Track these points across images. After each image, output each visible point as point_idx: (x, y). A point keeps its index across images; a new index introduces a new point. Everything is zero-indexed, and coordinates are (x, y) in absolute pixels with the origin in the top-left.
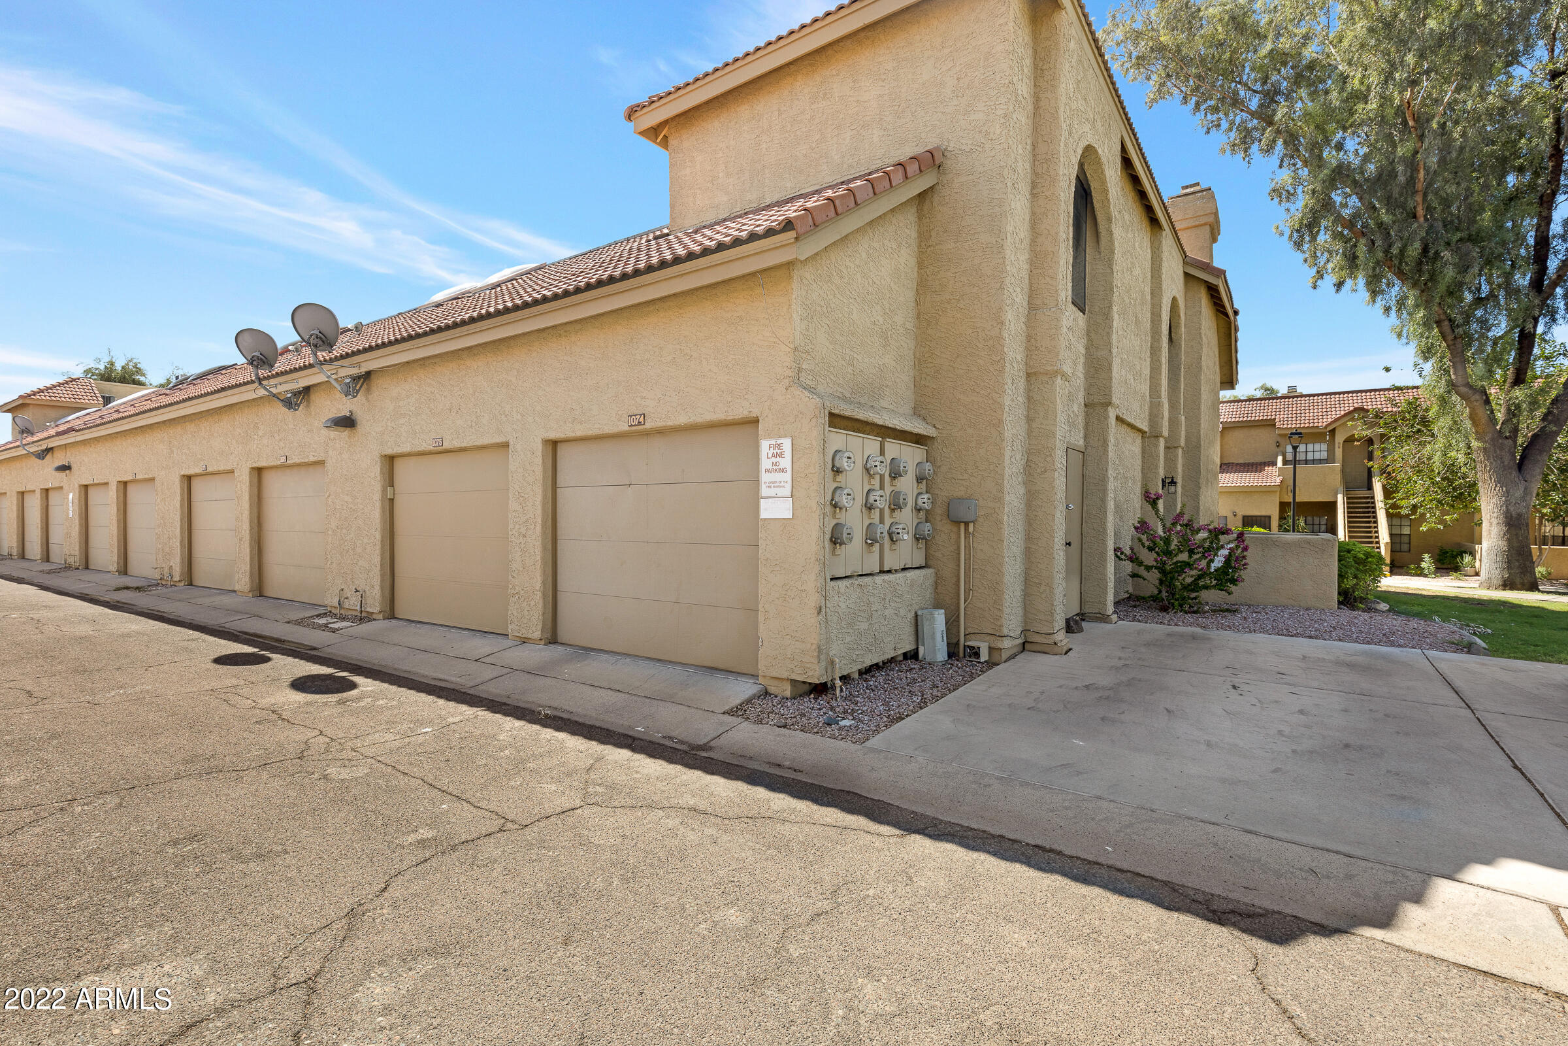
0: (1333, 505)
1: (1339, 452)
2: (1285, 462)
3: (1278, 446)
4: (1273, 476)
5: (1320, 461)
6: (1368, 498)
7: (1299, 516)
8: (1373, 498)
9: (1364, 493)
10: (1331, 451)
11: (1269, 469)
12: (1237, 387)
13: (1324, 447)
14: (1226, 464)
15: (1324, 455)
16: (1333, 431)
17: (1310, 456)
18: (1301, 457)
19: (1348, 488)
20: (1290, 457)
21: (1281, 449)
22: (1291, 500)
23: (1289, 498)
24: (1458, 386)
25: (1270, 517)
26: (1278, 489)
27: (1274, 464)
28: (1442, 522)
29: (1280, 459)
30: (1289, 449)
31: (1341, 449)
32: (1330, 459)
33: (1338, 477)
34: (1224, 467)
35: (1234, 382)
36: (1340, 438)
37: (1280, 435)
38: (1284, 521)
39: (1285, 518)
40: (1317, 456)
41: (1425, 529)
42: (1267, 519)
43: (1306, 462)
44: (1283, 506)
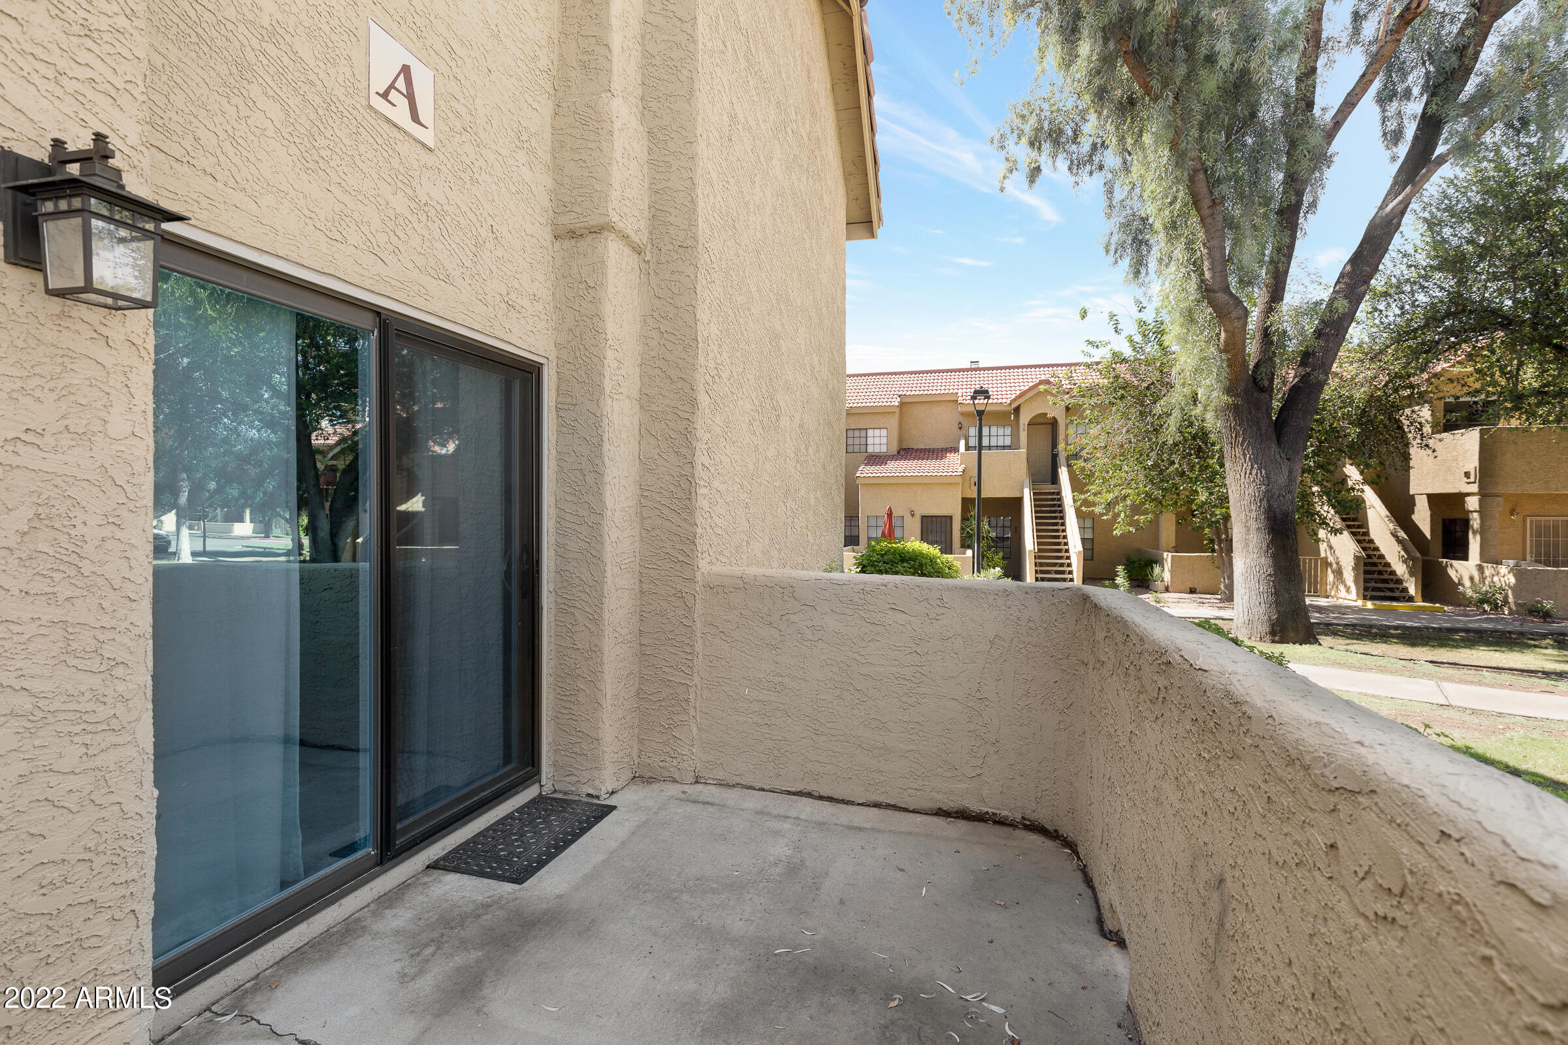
0: (1019, 501)
1: (1023, 436)
2: (968, 448)
3: (960, 428)
4: (955, 464)
5: (1004, 447)
6: (1053, 493)
7: (984, 515)
8: (1059, 493)
9: (1049, 488)
10: (1015, 436)
11: (951, 456)
12: (880, 232)
13: (1008, 431)
14: (904, 449)
15: (1008, 442)
16: (1017, 410)
17: (993, 443)
18: (985, 442)
19: (1035, 480)
20: (973, 442)
21: (963, 431)
22: (975, 495)
23: (973, 494)
24: (1214, 291)
25: (951, 517)
26: (960, 480)
27: (955, 450)
28: (1135, 523)
29: (962, 443)
30: (973, 431)
31: (1026, 432)
32: (1014, 446)
33: (1023, 466)
34: (902, 453)
35: (875, 224)
36: (1025, 418)
37: (962, 414)
38: (967, 523)
39: (968, 520)
40: (1001, 443)
41: (1119, 534)
42: (948, 520)
43: (990, 447)
44: (966, 503)
